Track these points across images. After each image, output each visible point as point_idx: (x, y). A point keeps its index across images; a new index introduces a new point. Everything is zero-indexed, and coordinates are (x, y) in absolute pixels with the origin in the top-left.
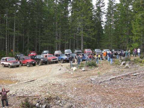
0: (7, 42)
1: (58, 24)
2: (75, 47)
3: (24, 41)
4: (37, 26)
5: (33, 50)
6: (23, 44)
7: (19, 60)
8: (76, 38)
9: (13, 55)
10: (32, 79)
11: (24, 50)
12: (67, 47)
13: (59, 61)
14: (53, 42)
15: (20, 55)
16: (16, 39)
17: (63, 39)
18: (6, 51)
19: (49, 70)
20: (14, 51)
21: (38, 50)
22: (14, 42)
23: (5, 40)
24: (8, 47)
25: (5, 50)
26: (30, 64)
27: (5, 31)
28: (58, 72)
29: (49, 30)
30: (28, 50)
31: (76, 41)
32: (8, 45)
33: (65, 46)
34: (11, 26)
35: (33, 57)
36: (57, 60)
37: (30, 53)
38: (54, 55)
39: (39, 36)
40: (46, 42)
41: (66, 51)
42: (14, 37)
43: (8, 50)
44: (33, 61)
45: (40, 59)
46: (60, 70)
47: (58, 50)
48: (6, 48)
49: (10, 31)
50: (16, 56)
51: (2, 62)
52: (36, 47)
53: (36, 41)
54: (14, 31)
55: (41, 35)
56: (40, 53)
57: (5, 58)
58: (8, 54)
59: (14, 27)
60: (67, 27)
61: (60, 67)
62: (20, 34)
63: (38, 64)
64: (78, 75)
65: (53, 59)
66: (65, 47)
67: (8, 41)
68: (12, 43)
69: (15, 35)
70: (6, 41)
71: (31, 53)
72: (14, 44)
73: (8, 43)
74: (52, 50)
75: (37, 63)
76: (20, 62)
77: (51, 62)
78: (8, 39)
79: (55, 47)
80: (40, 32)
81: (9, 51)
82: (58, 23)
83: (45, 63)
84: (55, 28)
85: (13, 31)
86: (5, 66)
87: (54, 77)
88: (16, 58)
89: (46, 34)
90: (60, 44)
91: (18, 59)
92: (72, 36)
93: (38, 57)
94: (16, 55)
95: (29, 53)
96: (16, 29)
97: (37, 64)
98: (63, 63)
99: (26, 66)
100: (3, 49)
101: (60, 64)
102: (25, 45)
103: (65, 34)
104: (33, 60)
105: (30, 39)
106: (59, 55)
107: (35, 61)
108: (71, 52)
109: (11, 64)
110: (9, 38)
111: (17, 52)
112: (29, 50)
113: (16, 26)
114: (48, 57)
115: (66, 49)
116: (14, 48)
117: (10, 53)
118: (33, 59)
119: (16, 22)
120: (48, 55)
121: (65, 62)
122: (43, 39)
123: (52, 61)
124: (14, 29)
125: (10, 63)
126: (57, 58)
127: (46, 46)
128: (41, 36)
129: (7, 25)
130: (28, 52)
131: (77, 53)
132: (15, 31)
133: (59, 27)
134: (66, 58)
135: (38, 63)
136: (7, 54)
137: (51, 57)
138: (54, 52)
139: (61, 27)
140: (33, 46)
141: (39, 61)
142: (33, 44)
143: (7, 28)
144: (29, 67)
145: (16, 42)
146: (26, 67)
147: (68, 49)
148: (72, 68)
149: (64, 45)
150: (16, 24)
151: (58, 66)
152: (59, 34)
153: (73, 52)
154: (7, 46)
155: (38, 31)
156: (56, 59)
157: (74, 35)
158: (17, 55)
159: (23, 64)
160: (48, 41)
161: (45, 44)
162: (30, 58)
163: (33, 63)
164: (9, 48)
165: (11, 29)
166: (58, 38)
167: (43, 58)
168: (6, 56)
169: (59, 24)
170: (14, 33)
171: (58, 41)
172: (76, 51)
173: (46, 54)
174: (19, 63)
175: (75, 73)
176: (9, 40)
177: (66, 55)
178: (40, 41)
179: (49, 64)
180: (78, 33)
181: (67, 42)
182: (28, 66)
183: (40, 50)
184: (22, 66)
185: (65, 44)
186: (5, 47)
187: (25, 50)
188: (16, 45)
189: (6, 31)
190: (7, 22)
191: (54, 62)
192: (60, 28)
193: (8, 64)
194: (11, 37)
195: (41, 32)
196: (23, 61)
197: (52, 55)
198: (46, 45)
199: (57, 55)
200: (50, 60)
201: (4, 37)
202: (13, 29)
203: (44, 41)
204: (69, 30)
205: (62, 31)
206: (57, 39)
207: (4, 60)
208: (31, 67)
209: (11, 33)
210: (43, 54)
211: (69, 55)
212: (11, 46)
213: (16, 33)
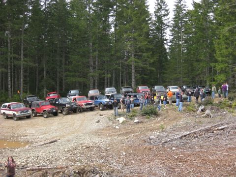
0: (10, 78)
1: (93, 46)
2: (122, 83)
3: (38, 75)
4: (58, 49)
5: (53, 90)
6: (37, 80)
7: (30, 107)
8: (123, 69)
9: (20, 98)
10: (53, 138)
12: (109, 83)
13: (97, 106)
14: (85, 76)
15: (32, 98)
16: (25, 71)
17: (102, 70)
18: (9, 92)
19: (80, 122)
20: (22, 92)
21: (61, 90)
22: (22, 76)
23: (7, 74)
24: (13, 85)
25: (7, 89)
26: (49, 113)
27: (7, 59)
28: (95, 126)
29: (79, 57)
30: (45, 90)
31: (122, 72)
32: (13, 82)
33: (106, 81)
34: (17, 50)
35: (54, 102)
36: (93, 105)
37: (49, 94)
38: (87, 96)
39: (63, 66)
40: (73, 76)
41: (107, 90)
42: (22, 68)
44: (54, 109)
45: (65, 105)
46: (98, 122)
47: (94, 89)
48: (9, 86)
49: (14, 58)
50: (26, 100)
51: (2, 111)
52: (58, 85)
53: (58, 73)
54: (22, 59)
55: (66, 64)
56: (64, 95)
57: (7, 104)
58: (12, 97)
59: (22, 52)
60: (109, 50)
61: (98, 117)
62: (32, 64)
63: (61, 113)
64: (128, 131)
65: (87, 105)
66: (106, 83)
67: (11, 75)
68: (19, 78)
69: (23, 64)
70: (9, 75)
71: (51, 95)
72: (22, 80)
73: (13, 79)
74: (83, 88)
75: (59, 111)
76: (33, 110)
77: (83, 109)
78: (11, 72)
79: (89, 84)
80: (64, 60)
81: (14, 91)
82: (93, 44)
83: (73, 110)
84: (89, 52)
85: (20, 58)
86: (8, 117)
87: (88, 134)
88: (26, 103)
89: (74, 62)
90: (96, 78)
91: (28, 105)
92: (116, 64)
93: (61, 101)
94: (26, 98)
95: (46, 94)
96: (25, 55)
97: (60, 113)
98: (102, 110)
99: (42, 116)
100: (4, 88)
101: (97, 112)
102: (40, 81)
103: (104, 62)
104: (53, 107)
105: (47, 72)
106: (96, 98)
107: (57, 108)
108: (116, 92)
109: (17, 114)
110: (13, 70)
111: (26, 92)
112: (47, 89)
113: (24, 51)
114: (78, 101)
115: (107, 87)
116: (22, 87)
117: (15, 96)
118: (54, 104)
119: (24, 45)
120: (78, 98)
121: (105, 108)
122: (70, 71)
123: (84, 107)
124: (22, 55)
125: (15, 113)
126: (93, 102)
127: (75, 82)
128: (66, 66)
129: (9, 49)
130: (45, 93)
131: (126, 92)
132: (23, 58)
133: (94, 51)
134: (108, 103)
135: (61, 110)
136: (10, 97)
137: (82, 101)
138: (88, 93)
139: (99, 51)
140: (54, 83)
141: (63, 108)
142: (53, 79)
143: (9, 54)
144: (47, 117)
145: (25, 77)
146: (43, 118)
147: (111, 86)
148: (117, 119)
149: (104, 80)
150: (24, 48)
151: (95, 115)
152: (96, 61)
153: (118, 92)
154: (9, 83)
155: (61, 59)
156: (91, 104)
157: (119, 63)
158: (28, 99)
159: (37, 113)
160: (77, 74)
161: (73, 79)
162: (48, 103)
163: (54, 111)
164: (14, 86)
165: (17, 56)
166: (94, 68)
167: (69, 103)
168: (8, 100)
169: (96, 46)
170: (22, 62)
171: (93, 73)
172: (124, 90)
173: (75, 95)
174: (31, 112)
175: (122, 127)
176: (14, 73)
177: (108, 96)
178: (64, 74)
179: (80, 112)
180: (126, 60)
181: (109, 75)
182: (45, 116)
183: (65, 89)
184: (36, 116)
185: (106, 78)
187: (40, 90)
188: (25, 82)
189: (9, 59)
190: (9, 44)
191: (87, 108)
192: (97, 52)
193: (12, 114)
194: (16, 69)
195: (66, 60)
196: (37, 109)
197: (85, 98)
198: (74, 80)
199: (92, 98)
200: (82, 105)
201: (5, 68)
202: (20, 55)
203: (71, 74)
204: (112, 55)
205: (100, 56)
206: (92, 71)
207: (6, 107)
208: (49, 119)
209: (16, 62)
210: (69, 96)
211: (112, 96)
212: (16, 83)
213: (24, 62)
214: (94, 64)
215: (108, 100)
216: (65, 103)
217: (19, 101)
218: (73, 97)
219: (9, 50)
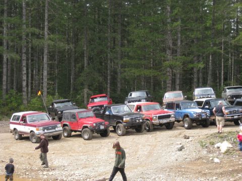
0: (25, 69)
1: (171, 12)
2: (225, 79)
3: (73, 64)
5: (100, 91)
6: (73, 73)
7: (60, 119)
8: (227, 53)
9: (43, 105)
10: (100, 175)
11: (74, 89)
12: (201, 80)
13: (179, 121)
14: (158, 66)
15: (63, 104)
16: (51, 57)
17: (189, 54)
18: (24, 93)
19: (149, 148)
20: (45, 94)
21: (114, 90)
22: (46, 66)
23: (21, 61)
24: (30, 81)
25: (20, 89)
26: (92, 131)
29: (147, 30)
30: (86, 90)
31: (227, 60)
32: (30, 75)
33: (195, 76)
34: (37, 21)
35: (102, 112)
36: (172, 119)
37: (93, 99)
38: (161, 103)
39: (118, 48)
40: (137, 67)
41: (197, 91)
42: (46, 51)
43: (30, 89)
44: (101, 124)
45: (121, 118)
46: (181, 149)
47: (174, 89)
48: (24, 84)
49: (33, 34)
50: (53, 108)
51: (12, 127)
52: (109, 81)
53: (109, 62)
54: (47, 36)
55: (123, 45)
56: (119, 99)
57: (21, 114)
58: (29, 102)
59: (46, 23)
60: (201, 20)
61: (181, 141)
62: (63, 45)
63: (114, 131)
64: (236, 168)
65: (160, 118)
66: (195, 80)
67: (27, 64)
68: (40, 70)
69: (49, 46)
70: (24, 63)
71: (96, 100)
72: (45, 73)
73: (30, 70)
74: (154, 89)
75: (111, 129)
76: (64, 125)
77: (153, 125)
78: (27, 60)
79: (165, 82)
80: (119, 37)
81: (32, 93)
82: (173, 8)
83: (136, 128)
84: (164, 23)
85: (43, 35)
86: (22, 137)
88: (53, 112)
89: (138, 41)
90: (178, 71)
91: (56, 117)
92: (215, 45)
93: (115, 110)
94: (52, 105)
95: (88, 98)
96: (52, 30)
97: (112, 131)
98: (190, 128)
99: (80, 136)
100: (15, 87)
101: (179, 131)
102: (77, 75)
103: (193, 42)
104: (99, 120)
105: (90, 59)
106: (178, 106)
107: (107, 123)
108: (214, 97)
109: (36, 132)
110: (30, 55)
111: (53, 94)
112: (90, 89)
113: (49, 22)
114: (144, 112)
115: (198, 87)
116: (45, 85)
117: (34, 100)
118: (102, 116)
119: (49, 11)
120: (144, 105)
121: (194, 124)
122: (130, 58)
123: (156, 122)
124: (46, 29)
125: (34, 129)
126: (171, 112)
127: (139, 76)
128: (123, 49)
129: (24, 18)
130: (86, 96)
131: (232, 97)
132: (49, 34)
133: (174, 20)
134: (200, 115)
135: (114, 127)
136: (25, 102)
137: (152, 112)
138: (162, 96)
139: (182, 20)
140: (101, 79)
141: (117, 124)
142: (99, 71)
143: (24, 26)
144: (88, 139)
145: (51, 67)
146: (81, 140)
147: (205, 84)
148: (216, 146)
149: (191, 74)
150: (49, 15)
151: (176, 136)
152: (177, 40)
153: (219, 96)
154: (25, 78)
155: (114, 35)
156: (169, 116)
157: (220, 43)
158: (56, 105)
159: (72, 131)
160: (143, 62)
161: (136, 72)
162: (91, 114)
163: (102, 127)
164: (32, 83)
165: (37, 31)
166: (174, 52)
167: (129, 114)
168: (22, 107)
169: (176, 11)
170: (47, 41)
171: (173, 62)
172: (229, 92)
173: (140, 101)
174: (61, 128)
175: (226, 160)
176: (32, 60)
177: (199, 104)
178: (120, 62)
179: (149, 131)
180: (234, 37)
181: (201, 65)
182: (86, 137)
183: (121, 90)
184: (69, 136)
185: (195, 70)
186: (21, 81)
187: (76, 91)
188: (51, 77)
189: (24, 37)
190: (24, 11)
191: (161, 125)
192: (179, 23)
193: (29, 131)
194: (35, 54)
195: (123, 37)
196: (71, 123)
197: (157, 106)
198: (137, 74)
199: (170, 106)
200: (152, 119)
201: (17, 53)
202: (43, 28)
203: (133, 62)
204: (207, 28)
205: (184, 30)
206: (169, 57)
207: (18, 119)
208: (94, 141)
209: (36, 42)
210: (129, 102)
211: (207, 103)
212: (36, 77)
213: (50, 42)
214: (175, 44)
215: (199, 111)
216: (120, 114)
217: (41, 109)
218: (136, 104)
219: (24, 21)
